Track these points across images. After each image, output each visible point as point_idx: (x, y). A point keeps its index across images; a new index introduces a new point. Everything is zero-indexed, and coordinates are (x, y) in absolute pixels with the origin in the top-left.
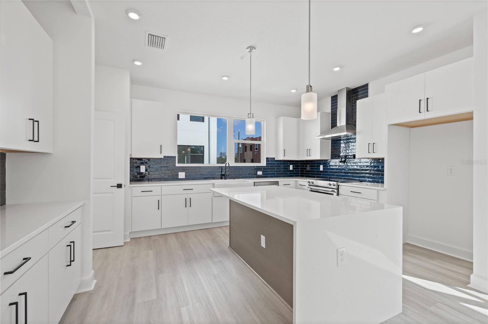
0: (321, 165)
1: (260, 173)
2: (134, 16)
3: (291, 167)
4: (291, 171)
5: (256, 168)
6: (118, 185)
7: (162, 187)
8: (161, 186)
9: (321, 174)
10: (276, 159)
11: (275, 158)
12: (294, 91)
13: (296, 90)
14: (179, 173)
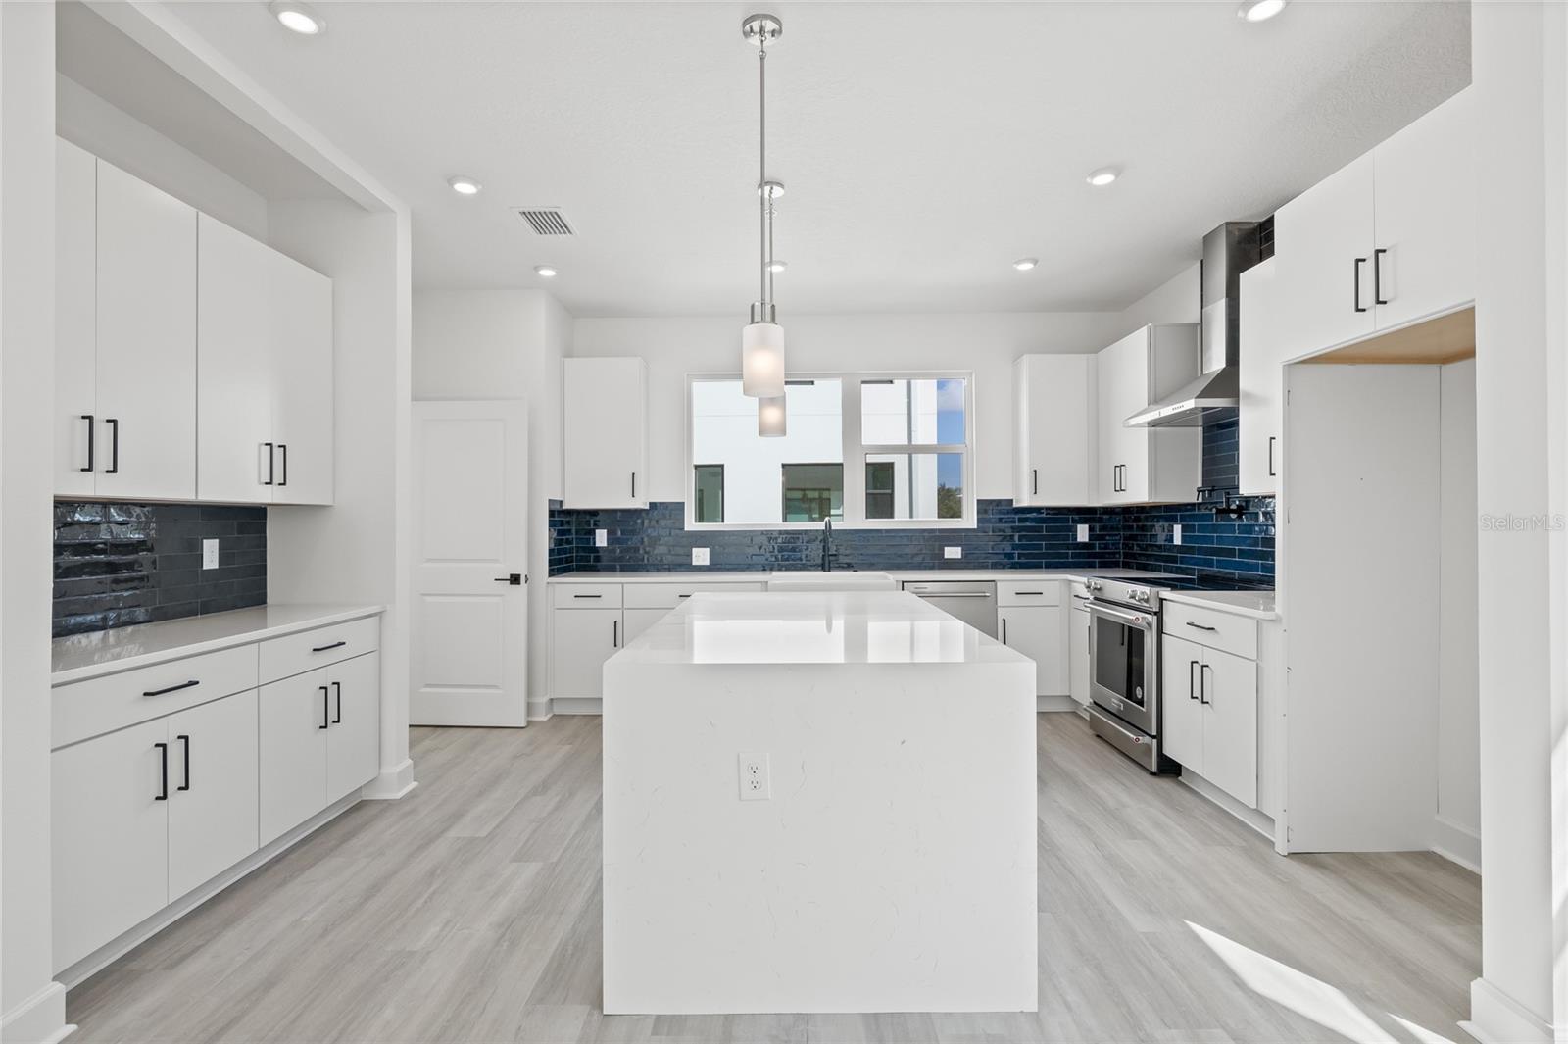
0: (1176, 522)
1: (953, 552)
2: (465, 188)
3: (1083, 533)
4: (1084, 545)
5: (937, 534)
6: (511, 576)
7: (625, 586)
8: (623, 584)
9: (1174, 560)
10: (1015, 505)
11: (1012, 500)
12: (1027, 266)
13: (1035, 262)
14: (694, 550)
